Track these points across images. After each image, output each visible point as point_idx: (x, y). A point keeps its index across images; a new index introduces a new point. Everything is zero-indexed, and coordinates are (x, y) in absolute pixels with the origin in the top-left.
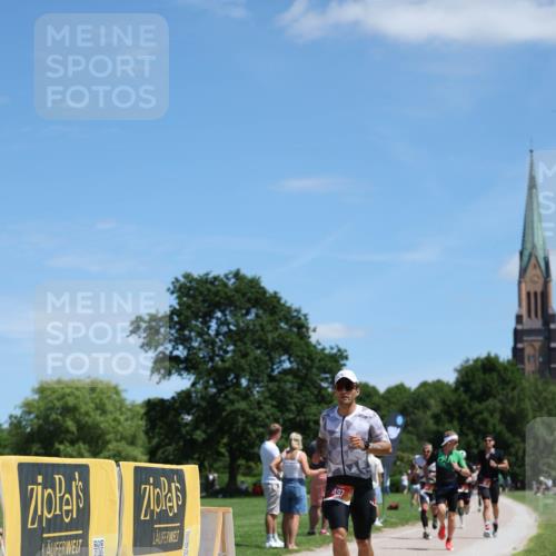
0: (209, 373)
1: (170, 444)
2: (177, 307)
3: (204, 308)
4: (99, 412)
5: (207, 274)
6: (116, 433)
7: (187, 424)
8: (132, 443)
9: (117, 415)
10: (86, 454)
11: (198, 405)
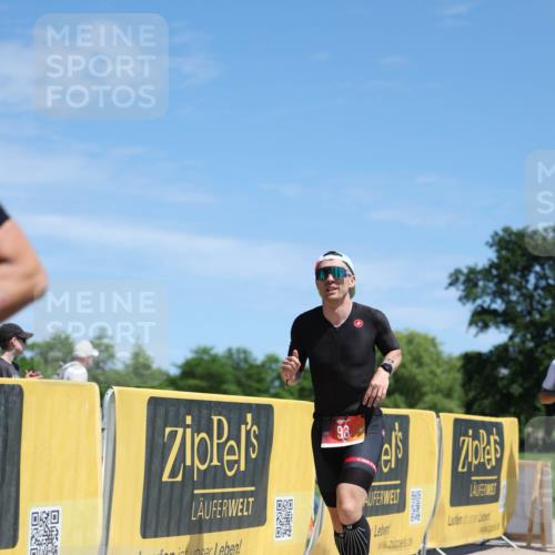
0: (527, 327)
1: (485, 397)
2: (496, 260)
3: (522, 262)
4: (415, 365)
5: (526, 228)
6: (432, 385)
7: (503, 378)
8: (449, 395)
9: (434, 367)
10: (403, 405)
11: (515, 360)
